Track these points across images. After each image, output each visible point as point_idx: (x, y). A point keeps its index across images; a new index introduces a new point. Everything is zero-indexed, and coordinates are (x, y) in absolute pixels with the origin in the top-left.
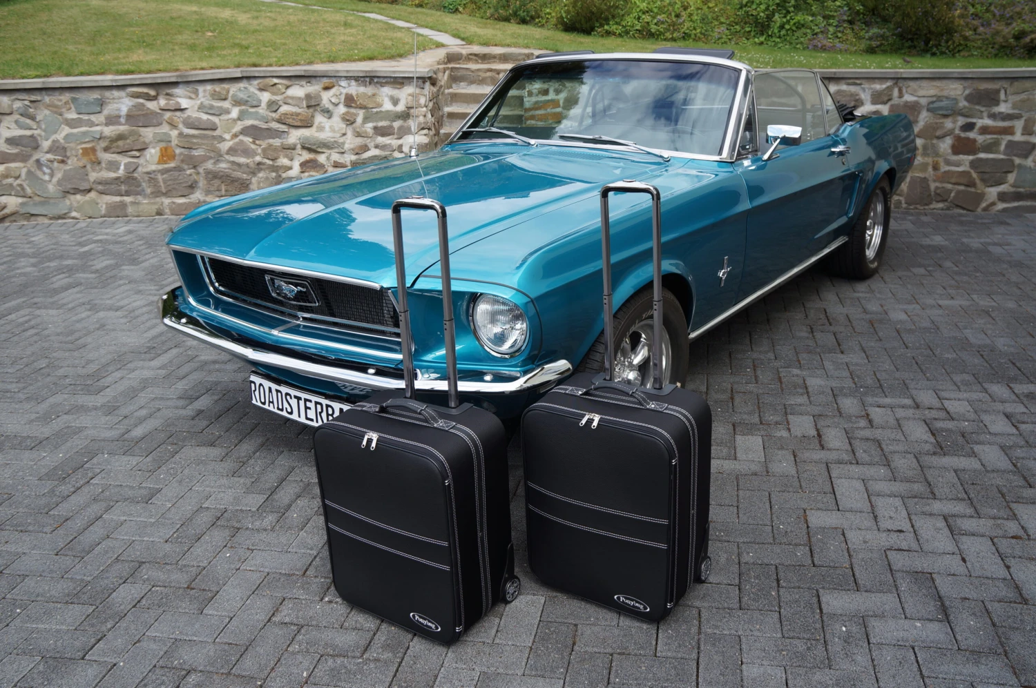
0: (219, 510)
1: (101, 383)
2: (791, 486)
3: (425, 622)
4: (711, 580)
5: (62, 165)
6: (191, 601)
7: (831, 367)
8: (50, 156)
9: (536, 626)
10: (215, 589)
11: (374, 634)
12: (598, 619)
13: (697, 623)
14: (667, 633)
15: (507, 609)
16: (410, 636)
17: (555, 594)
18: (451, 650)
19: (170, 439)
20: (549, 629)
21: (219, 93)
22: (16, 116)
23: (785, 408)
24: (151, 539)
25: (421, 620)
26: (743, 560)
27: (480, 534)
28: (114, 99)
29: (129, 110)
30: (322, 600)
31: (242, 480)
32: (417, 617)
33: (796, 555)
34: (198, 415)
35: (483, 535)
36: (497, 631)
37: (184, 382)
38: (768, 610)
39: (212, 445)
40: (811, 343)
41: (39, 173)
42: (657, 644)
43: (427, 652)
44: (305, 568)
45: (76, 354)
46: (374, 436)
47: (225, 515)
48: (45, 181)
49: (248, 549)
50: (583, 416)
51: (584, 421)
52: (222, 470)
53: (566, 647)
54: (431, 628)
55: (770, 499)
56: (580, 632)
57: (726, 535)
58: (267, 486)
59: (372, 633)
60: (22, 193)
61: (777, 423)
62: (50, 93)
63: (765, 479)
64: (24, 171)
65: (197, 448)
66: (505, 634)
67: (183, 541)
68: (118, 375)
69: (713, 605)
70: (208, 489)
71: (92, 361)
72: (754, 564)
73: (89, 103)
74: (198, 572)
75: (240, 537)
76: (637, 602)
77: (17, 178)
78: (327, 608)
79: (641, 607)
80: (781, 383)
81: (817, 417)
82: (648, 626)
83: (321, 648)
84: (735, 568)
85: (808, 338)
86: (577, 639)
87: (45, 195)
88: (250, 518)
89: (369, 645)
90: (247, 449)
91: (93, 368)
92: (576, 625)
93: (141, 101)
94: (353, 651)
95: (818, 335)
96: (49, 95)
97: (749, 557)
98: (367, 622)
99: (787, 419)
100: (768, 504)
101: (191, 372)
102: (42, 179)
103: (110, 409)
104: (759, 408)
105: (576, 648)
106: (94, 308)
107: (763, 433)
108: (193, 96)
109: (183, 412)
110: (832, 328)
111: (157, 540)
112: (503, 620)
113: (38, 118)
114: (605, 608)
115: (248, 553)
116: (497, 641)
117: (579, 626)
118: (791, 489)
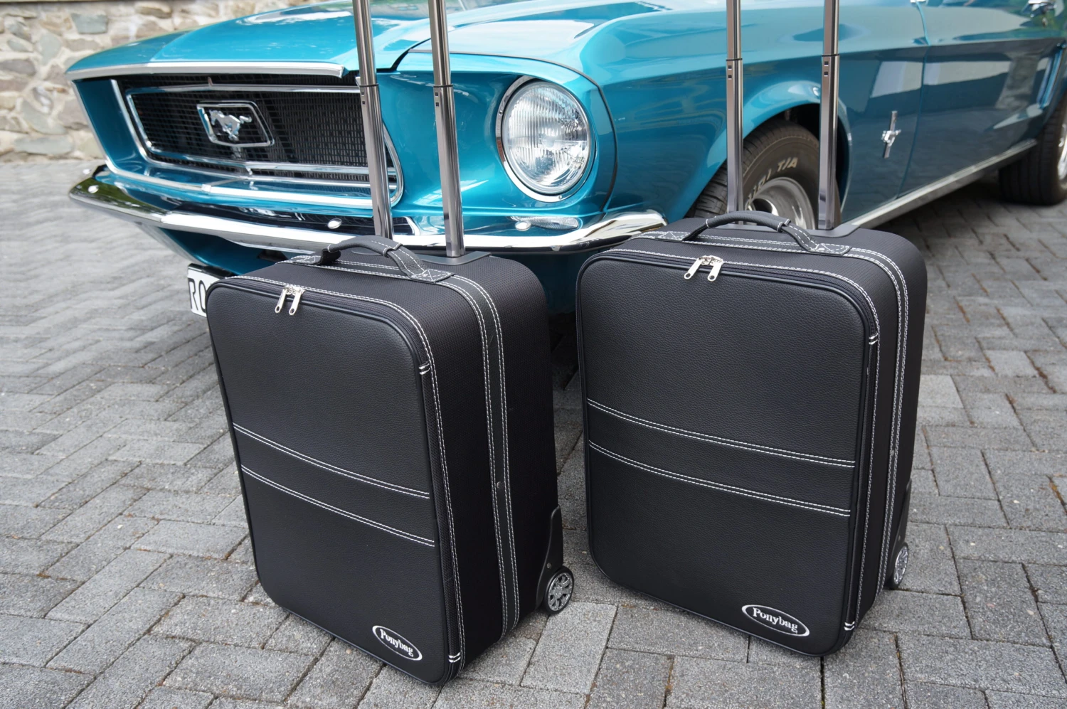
0: (129, 464)
1: (37, 314)
2: (1017, 442)
3: (397, 643)
4: (909, 585)
5: (63, 96)
6: (34, 596)
7: (1035, 295)
8: (49, 84)
9: (599, 657)
10: (79, 578)
11: (316, 660)
12: (710, 647)
13: (896, 661)
14: (839, 676)
15: (550, 624)
16: (375, 667)
17: (633, 601)
18: (443, 695)
19: (98, 375)
20: (622, 664)
21: (243, 9)
22: (8, 36)
23: (979, 342)
24: (16, 503)
25: (390, 639)
26: (959, 554)
27: (496, 485)
28: (121, 16)
29: (140, 30)
30: (243, 599)
31: (176, 426)
32: (383, 634)
33: (1055, 547)
34: (145, 347)
35: (502, 486)
36: (529, 664)
37: (142, 312)
38: (1027, 643)
39: (151, 381)
40: (996, 269)
41: (36, 105)
42: (823, 698)
43: (399, 697)
44: (229, 549)
45: (22, 284)
46: (297, 291)
47: (137, 471)
48: (43, 114)
49: (153, 518)
50: (691, 263)
51: (692, 271)
52: (152, 412)
53: (653, 697)
54: (406, 654)
55: (985, 460)
56: (678, 669)
57: (923, 513)
58: (209, 433)
59: (312, 659)
60: (17, 128)
61: (970, 360)
62: (47, 7)
63: (970, 432)
64: (19, 102)
65: (129, 385)
66: (543, 670)
67: (62, 505)
68: (63, 305)
69: (921, 628)
70: (124, 436)
71: (37, 291)
72: (979, 559)
73: (92, 21)
74: (66, 550)
75: (147, 501)
76: (785, 618)
77: (11, 109)
78: (248, 613)
79: (794, 628)
80: (964, 312)
81: (1030, 354)
82: (804, 664)
83: (218, 683)
84: (949, 566)
85: (989, 264)
86: (674, 683)
87: (44, 130)
88: (170, 476)
89: (301, 680)
90: (196, 388)
91: (36, 298)
92: (671, 658)
93: (152, 18)
94: (272, 691)
95: (1004, 262)
96: (45, 11)
97: (969, 548)
98: (305, 637)
99: (984, 355)
100: (983, 467)
101: (155, 302)
102: (39, 112)
103: (34, 342)
104: (938, 341)
105: (671, 699)
106: (65, 239)
107: (951, 371)
108: (213, 13)
109: (128, 344)
110: (1021, 254)
111: (24, 503)
112: (540, 644)
113: (34, 38)
114: (722, 627)
115: (151, 523)
116: (527, 681)
117: (677, 660)
118: (1017, 447)
